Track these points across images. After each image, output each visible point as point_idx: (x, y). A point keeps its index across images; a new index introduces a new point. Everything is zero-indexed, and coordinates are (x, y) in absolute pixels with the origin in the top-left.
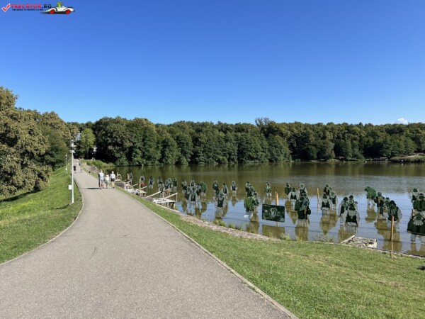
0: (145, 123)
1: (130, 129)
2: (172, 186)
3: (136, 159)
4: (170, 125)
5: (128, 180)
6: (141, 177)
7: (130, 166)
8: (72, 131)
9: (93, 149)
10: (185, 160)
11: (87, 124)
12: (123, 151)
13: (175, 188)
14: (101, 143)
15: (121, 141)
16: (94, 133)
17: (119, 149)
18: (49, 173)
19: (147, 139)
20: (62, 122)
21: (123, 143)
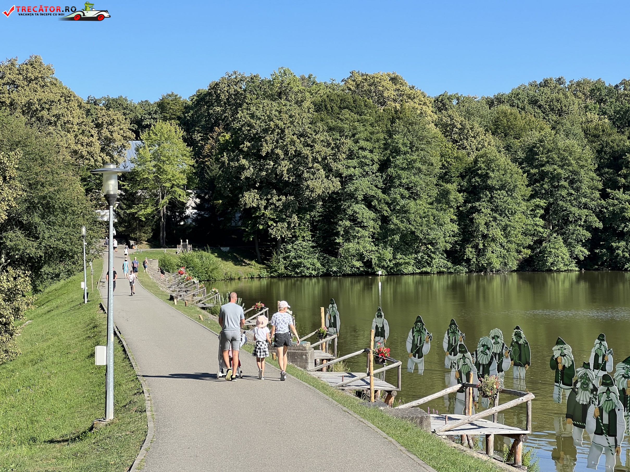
0: (390, 93)
1: (332, 122)
2: (507, 363)
3: (352, 246)
4: (499, 100)
5: (321, 336)
6: (377, 322)
7: (327, 275)
8: (105, 132)
9: (183, 206)
10: (564, 251)
11: (162, 106)
12: (301, 211)
13: (522, 372)
14: (212, 180)
15: (293, 171)
16: (189, 141)
17: (286, 206)
18: (19, 302)
19: (399, 160)
20: (68, 97)
21: (299, 177)
